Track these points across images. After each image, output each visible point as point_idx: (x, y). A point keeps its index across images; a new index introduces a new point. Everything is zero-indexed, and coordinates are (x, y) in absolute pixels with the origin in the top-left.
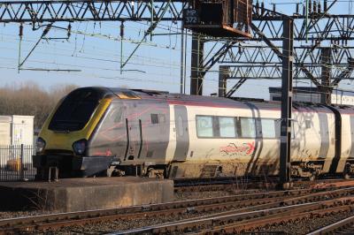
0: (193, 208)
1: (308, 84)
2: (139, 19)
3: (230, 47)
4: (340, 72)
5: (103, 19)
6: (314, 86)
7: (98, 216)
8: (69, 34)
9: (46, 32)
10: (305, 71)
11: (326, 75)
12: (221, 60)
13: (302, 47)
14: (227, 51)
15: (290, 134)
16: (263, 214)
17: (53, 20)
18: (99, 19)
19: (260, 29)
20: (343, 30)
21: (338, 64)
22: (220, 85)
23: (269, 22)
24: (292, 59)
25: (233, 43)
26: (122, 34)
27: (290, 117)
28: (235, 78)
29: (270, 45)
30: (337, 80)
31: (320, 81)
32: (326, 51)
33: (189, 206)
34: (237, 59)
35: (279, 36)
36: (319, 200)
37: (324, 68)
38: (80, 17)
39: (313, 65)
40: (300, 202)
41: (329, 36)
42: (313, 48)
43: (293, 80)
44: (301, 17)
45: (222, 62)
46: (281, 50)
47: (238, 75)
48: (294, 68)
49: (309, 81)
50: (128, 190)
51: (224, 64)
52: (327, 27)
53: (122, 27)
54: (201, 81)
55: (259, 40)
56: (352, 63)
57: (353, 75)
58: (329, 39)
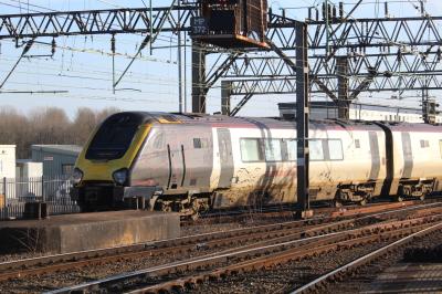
0: (204, 244)
1: (322, 97)
2: (133, 31)
3: (236, 58)
4: (358, 85)
5: (91, 32)
6: (330, 100)
8: (53, 51)
9: (26, 49)
10: (319, 83)
11: (343, 88)
12: (224, 74)
13: (315, 57)
14: (231, 63)
15: (307, 155)
16: (283, 248)
17: (35, 36)
18: (87, 33)
19: (269, 37)
20: (362, 36)
21: (357, 74)
22: (223, 102)
23: (278, 29)
24: (306, 70)
25: (239, 54)
26: (113, 49)
27: (307, 136)
28: (240, 94)
29: (282, 56)
30: (356, 93)
31: (337, 95)
32: (342, 60)
33: (198, 241)
34: (242, 73)
35: (290, 45)
36: (344, 229)
37: (340, 79)
38: (65, 30)
39: (328, 76)
40: (323, 232)
41: (346, 43)
42: (327, 58)
43: (309, 95)
44: (313, 23)
45: (226, 76)
46: (294, 61)
47: (243, 91)
49: (325, 94)
51: (227, 79)
52: (344, 33)
53: (113, 40)
54: (203, 99)
56: (373, 73)
57: (372, 86)
58: (346, 46)
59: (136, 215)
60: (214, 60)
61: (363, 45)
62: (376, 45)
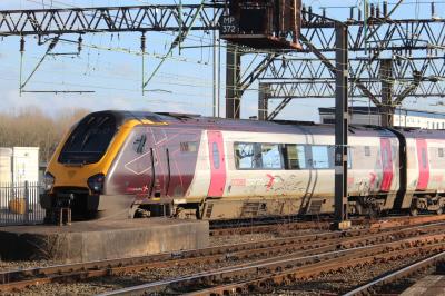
0: (233, 254)
1: (366, 102)
2: (164, 29)
3: (273, 59)
4: (404, 89)
5: (120, 30)
6: (373, 105)
7: (120, 265)
8: (80, 49)
9: (52, 46)
10: (362, 87)
11: (386, 92)
12: (261, 76)
13: (357, 59)
14: (269, 64)
15: (346, 163)
17: (60, 32)
18: (116, 30)
19: (308, 38)
20: (406, 38)
21: (400, 78)
22: (261, 106)
23: (318, 30)
24: (346, 73)
25: (276, 55)
26: (143, 47)
27: (346, 143)
28: (278, 97)
29: (321, 58)
30: (400, 98)
31: (380, 99)
32: (386, 63)
33: (228, 251)
34: (280, 75)
35: (331, 46)
37: (384, 84)
38: (92, 27)
39: (372, 80)
40: (360, 244)
41: (390, 45)
42: (371, 61)
43: (349, 99)
44: (356, 23)
45: (263, 78)
46: (333, 63)
47: (282, 94)
48: (349, 84)
49: (367, 99)
50: (155, 234)
51: (265, 81)
52: (388, 34)
53: (143, 39)
54: (238, 102)
55: (307, 51)
56: (418, 78)
57: (418, 91)
58: (390, 49)
61: (409, 47)
62: (422, 48)
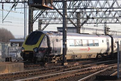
0: (32, 73)
1: (71, 25)
2: (9, 2)
3: (43, 12)
4: (83, 21)
6: (74, 26)
10: (70, 21)
12: (39, 17)
13: (69, 12)
14: (42, 14)
15: (66, 44)
16: (57, 75)
19: (54, 5)
20: (85, 5)
21: (83, 18)
22: (39, 26)
23: (57, 3)
24: (66, 16)
25: (44, 11)
26: (3, 8)
27: (66, 38)
28: (44, 24)
29: (58, 12)
30: (83, 24)
31: (76, 25)
32: (78, 13)
33: (30, 72)
34: (45, 17)
35: (61, 8)
36: (77, 69)
37: (78, 20)
39: (73, 18)
40: (70, 70)
41: (79, 8)
42: (73, 13)
45: (40, 18)
46: (62, 13)
47: (46, 23)
49: (72, 25)
50: (7, 67)
51: (40, 19)
52: (79, 4)
53: (3, 5)
54: (32, 25)
55: (54, 10)
56: (88, 18)
57: (88, 22)
58: (79, 9)
59: (9, 64)
60: (36, 13)
61: (85, 8)
62: (89, 9)
